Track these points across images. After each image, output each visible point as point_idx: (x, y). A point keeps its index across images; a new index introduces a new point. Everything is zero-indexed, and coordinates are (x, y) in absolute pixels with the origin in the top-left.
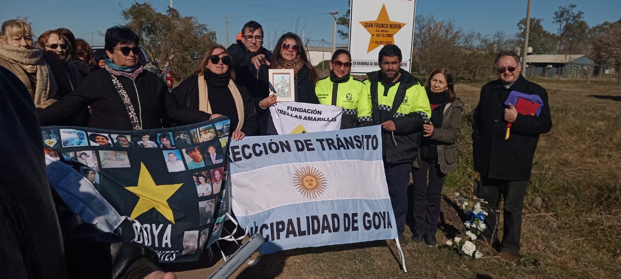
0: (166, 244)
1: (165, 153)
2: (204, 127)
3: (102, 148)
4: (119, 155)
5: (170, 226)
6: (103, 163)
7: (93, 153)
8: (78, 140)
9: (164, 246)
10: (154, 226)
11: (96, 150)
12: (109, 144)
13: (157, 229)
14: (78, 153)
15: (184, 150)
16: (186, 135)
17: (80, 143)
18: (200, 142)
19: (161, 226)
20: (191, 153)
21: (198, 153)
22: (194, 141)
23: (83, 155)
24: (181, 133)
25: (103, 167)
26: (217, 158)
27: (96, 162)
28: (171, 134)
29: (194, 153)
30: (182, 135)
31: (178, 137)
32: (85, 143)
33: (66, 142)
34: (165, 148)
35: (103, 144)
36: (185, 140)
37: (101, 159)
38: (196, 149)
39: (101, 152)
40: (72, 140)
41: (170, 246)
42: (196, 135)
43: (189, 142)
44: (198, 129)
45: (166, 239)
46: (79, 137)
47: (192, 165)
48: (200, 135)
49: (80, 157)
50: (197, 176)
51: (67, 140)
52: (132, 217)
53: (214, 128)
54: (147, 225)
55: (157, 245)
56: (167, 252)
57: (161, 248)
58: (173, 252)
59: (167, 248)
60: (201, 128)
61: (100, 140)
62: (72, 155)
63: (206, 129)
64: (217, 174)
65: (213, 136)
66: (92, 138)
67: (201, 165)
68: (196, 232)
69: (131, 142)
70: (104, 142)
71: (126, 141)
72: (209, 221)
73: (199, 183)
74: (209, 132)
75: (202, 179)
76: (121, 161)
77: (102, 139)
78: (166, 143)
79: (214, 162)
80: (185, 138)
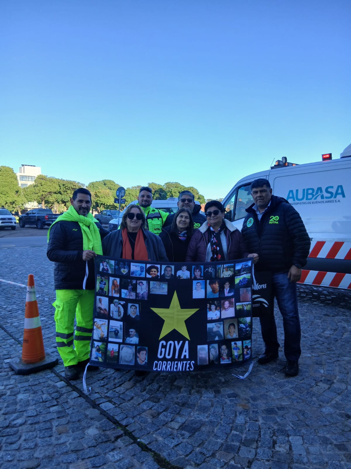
0: (185, 356)
1: (194, 282)
2: (227, 265)
3: (155, 279)
4: (162, 285)
5: (187, 342)
6: (151, 290)
7: (147, 282)
8: (139, 272)
9: (182, 357)
10: (176, 342)
11: (148, 280)
12: (158, 276)
13: (178, 344)
14: (138, 281)
15: (208, 281)
16: (213, 269)
17: (141, 274)
18: (221, 277)
19: (181, 342)
20: (213, 284)
21: (216, 286)
22: (217, 275)
23: (141, 284)
24: (210, 267)
25: (150, 293)
26: (229, 292)
27: (147, 289)
28: (202, 267)
29: (214, 285)
30: (210, 268)
31: (207, 270)
32: (143, 275)
33: (133, 273)
34: (195, 279)
35: (154, 276)
36: (211, 273)
37: (151, 287)
38: (217, 282)
39: (151, 282)
40: (137, 271)
41: (187, 357)
42: (220, 270)
43: (213, 276)
44: (222, 265)
45: (186, 352)
46: (141, 270)
47: (210, 295)
48: (223, 271)
49: (139, 284)
50: (210, 305)
51: (134, 272)
52: (161, 336)
53: (234, 267)
54: (172, 342)
55: (176, 357)
56: (185, 362)
57: (179, 359)
58: (189, 362)
59: (185, 359)
60: (225, 266)
61: (153, 272)
62: (134, 282)
63: (228, 267)
64: (227, 304)
65: (231, 274)
66: (148, 271)
67: (217, 295)
68: (206, 346)
69: (173, 273)
70: (155, 274)
71: (170, 272)
72: (217, 339)
73: (210, 310)
74: (230, 270)
75: (213, 307)
76: (162, 289)
77: (155, 272)
78: (198, 273)
79: (227, 294)
80: (211, 271)
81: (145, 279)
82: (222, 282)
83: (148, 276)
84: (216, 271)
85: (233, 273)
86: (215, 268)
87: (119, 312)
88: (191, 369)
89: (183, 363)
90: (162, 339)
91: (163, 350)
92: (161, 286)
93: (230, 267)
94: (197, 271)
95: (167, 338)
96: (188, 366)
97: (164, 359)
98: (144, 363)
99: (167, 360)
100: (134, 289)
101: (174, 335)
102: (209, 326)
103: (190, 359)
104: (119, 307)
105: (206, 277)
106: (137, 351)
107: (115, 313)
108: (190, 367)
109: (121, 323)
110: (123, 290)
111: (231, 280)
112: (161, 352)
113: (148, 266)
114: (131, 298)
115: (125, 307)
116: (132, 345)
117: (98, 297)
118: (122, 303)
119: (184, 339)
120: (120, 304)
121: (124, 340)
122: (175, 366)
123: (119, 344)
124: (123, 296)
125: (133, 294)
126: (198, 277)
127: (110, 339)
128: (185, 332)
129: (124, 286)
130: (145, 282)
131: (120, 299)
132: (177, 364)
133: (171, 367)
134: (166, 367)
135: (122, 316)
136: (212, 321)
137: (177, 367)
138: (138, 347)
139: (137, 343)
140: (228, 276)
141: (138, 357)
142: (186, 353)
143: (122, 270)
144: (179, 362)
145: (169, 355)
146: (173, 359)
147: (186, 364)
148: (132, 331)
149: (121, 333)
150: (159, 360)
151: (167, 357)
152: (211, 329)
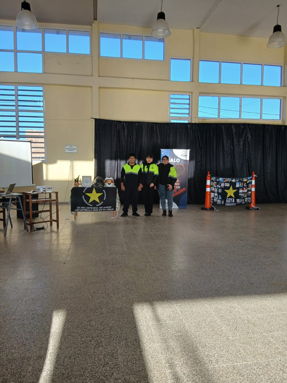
1: (237, 183)
3: (226, 182)
9: (233, 202)
10: (231, 199)
11: (224, 183)
14: (222, 183)
15: (240, 183)
19: (232, 198)
21: (243, 184)
25: (225, 186)
26: (245, 185)
28: (239, 179)
32: (223, 181)
33: (220, 181)
34: (237, 182)
39: (225, 183)
41: (234, 202)
43: (242, 181)
44: (244, 178)
52: (227, 197)
53: (247, 178)
54: (230, 199)
55: (231, 202)
57: (232, 203)
59: (233, 203)
60: (245, 178)
61: (226, 180)
62: (220, 183)
64: (245, 188)
66: (224, 180)
67: (242, 186)
68: (239, 199)
69: (231, 180)
72: (242, 197)
73: (240, 190)
75: (241, 189)
76: (228, 185)
78: (237, 180)
79: (245, 186)
81: (223, 182)
82: (244, 182)
83: (224, 181)
84: (242, 180)
86: (242, 179)
87: (216, 191)
90: (227, 198)
91: (228, 200)
95: (229, 198)
97: (228, 203)
98: (223, 204)
99: (229, 203)
100: (220, 185)
101: (231, 197)
102: (240, 194)
103: (235, 203)
105: (240, 181)
106: (221, 201)
108: (235, 204)
109: (217, 194)
110: (217, 185)
111: (246, 182)
113: (224, 179)
114: (219, 187)
115: (218, 190)
116: (220, 199)
117: (211, 187)
118: (217, 189)
119: (233, 198)
121: (218, 198)
123: (217, 199)
124: (217, 187)
125: (220, 186)
126: (237, 181)
127: (215, 198)
128: (233, 196)
129: (217, 184)
130: (223, 183)
131: (217, 188)
133: (229, 205)
136: (240, 193)
139: (221, 199)
142: (233, 201)
143: (217, 180)
146: (230, 203)
148: (220, 196)
149: (217, 197)
150: (227, 203)
151: (229, 202)
152: (240, 195)
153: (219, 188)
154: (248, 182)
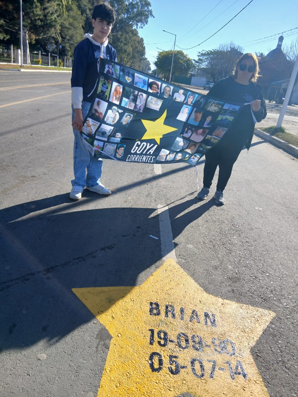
4: (158, 101)
5: (156, 146)
9: (148, 153)
10: (148, 144)
11: (148, 94)
12: (158, 93)
13: (149, 146)
15: (195, 109)
16: (204, 100)
17: (143, 87)
18: (208, 110)
19: (152, 145)
20: (197, 113)
21: (200, 116)
22: (205, 107)
24: (203, 98)
27: (145, 102)
29: (198, 114)
30: (203, 99)
31: (199, 99)
32: (145, 88)
33: (137, 83)
34: (187, 104)
35: (155, 92)
36: (201, 103)
37: (148, 101)
38: (202, 112)
39: (150, 97)
41: (151, 153)
42: (209, 104)
43: (202, 106)
44: (214, 101)
45: (152, 150)
46: (143, 83)
47: (191, 122)
48: (212, 105)
49: (139, 96)
50: (188, 129)
53: (223, 106)
54: (145, 143)
55: (144, 153)
56: (148, 156)
57: (146, 154)
58: (152, 157)
59: (150, 154)
60: (216, 102)
61: (154, 88)
62: (136, 93)
63: (217, 104)
65: (217, 111)
66: (150, 85)
67: (196, 124)
69: (171, 94)
70: (156, 90)
71: (168, 92)
74: (217, 106)
77: (156, 88)
78: (190, 100)
79: (205, 126)
80: (202, 102)
81: (146, 92)
83: (150, 91)
85: (219, 110)
86: (207, 101)
88: (151, 161)
89: (147, 157)
91: (137, 148)
92: (156, 102)
93: (219, 104)
94: (191, 97)
96: (150, 159)
97: (135, 153)
98: (121, 157)
99: (137, 154)
103: (153, 155)
104: (116, 115)
105: (196, 105)
106: (118, 148)
107: (110, 119)
108: (151, 160)
109: (112, 128)
111: (215, 115)
112: (135, 149)
114: (130, 108)
118: (120, 111)
120: (118, 111)
122: (141, 158)
125: (133, 105)
126: (189, 103)
128: (158, 141)
129: (125, 94)
132: (143, 157)
133: (138, 159)
134: (135, 159)
135: (115, 122)
137: (142, 159)
138: (119, 145)
139: (119, 141)
140: (213, 111)
141: (117, 153)
144: (145, 156)
145: (139, 151)
146: (141, 154)
147: (149, 157)
148: (118, 135)
150: (131, 154)
151: (138, 152)
152: (179, 142)
153: (125, 110)
154: (219, 118)
